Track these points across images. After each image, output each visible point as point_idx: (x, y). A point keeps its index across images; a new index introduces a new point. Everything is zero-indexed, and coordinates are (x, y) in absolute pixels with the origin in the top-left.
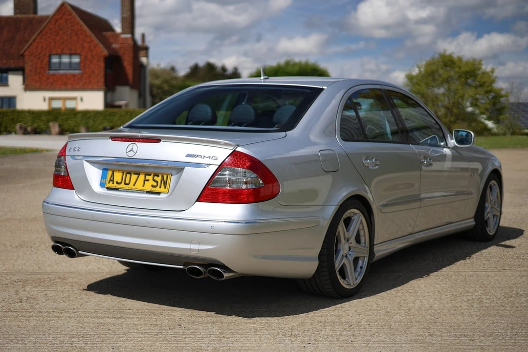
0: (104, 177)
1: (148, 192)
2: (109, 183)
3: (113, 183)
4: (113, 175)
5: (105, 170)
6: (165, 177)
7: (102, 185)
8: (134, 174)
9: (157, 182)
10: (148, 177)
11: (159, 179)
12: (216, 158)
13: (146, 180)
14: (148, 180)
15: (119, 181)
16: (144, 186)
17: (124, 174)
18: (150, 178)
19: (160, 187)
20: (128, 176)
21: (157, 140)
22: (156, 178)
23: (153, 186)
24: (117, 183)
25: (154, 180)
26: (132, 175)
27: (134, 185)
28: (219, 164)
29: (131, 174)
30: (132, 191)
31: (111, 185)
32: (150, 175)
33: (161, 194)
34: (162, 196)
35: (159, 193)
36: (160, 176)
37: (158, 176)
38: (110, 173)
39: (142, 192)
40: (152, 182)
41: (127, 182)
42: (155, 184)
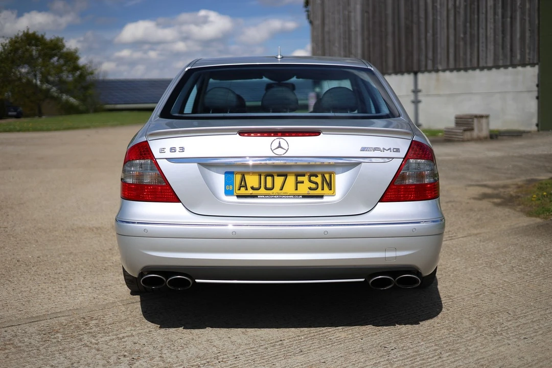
0: (229, 182)
1: (304, 197)
2: (239, 190)
3: (247, 189)
4: (243, 179)
5: (229, 174)
6: (327, 176)
7: (228, 193)
8: (279, 175)
9: (316, 183)
10: (300, 179)
11: (318, 180)
12: (398, 150)
13: (297, 183)
14: (302, 182)
15: (256, 186)
16: (297, 189)
17: (263, 178)
18: (305, 179)
19: (323, 189)
20: (269, 179)
21: (316, 133)
22: (313, 179)
23: (310, 189)
24: (253, 188)
25: (310, 181)
26: (276, 178)
27: (281, 189)
28: (403, 157)
29: (272, 176)
30: (280, 196)
31: (243, 191)
32: (304, 175)
33: (325, 197)
34: (326, 199)
35: (321, 197)
36: (320, 176)
37: (317, 176)
38: (238, 178)
39: (295, 196)
40: (307, 184)
41: (269, 185)
42: (314, 186)
